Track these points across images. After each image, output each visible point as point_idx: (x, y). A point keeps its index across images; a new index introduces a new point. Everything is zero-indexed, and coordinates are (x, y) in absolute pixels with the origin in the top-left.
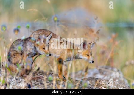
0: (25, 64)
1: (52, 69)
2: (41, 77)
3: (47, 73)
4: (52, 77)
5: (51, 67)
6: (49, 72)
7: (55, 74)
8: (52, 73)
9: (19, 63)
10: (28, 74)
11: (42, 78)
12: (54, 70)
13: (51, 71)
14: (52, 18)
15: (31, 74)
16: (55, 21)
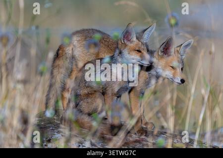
0: (110, 113)
1: (165, 124)
2: (143, 140)
3: (155, 132)
4: (166, 140)
5: (162, 119)
6: (160, 130)
7: (171, 134)
8: (166, 133)
9: (98, 112)
10: (115, 135)
11: (145, 143)
12: (168, 126)
13: (163, 127)
14: (166, 20)
15: (122, 134)
16: (171, 26)
